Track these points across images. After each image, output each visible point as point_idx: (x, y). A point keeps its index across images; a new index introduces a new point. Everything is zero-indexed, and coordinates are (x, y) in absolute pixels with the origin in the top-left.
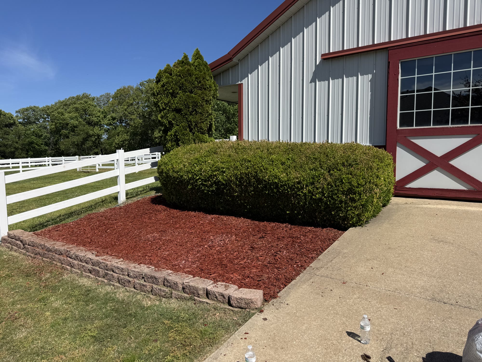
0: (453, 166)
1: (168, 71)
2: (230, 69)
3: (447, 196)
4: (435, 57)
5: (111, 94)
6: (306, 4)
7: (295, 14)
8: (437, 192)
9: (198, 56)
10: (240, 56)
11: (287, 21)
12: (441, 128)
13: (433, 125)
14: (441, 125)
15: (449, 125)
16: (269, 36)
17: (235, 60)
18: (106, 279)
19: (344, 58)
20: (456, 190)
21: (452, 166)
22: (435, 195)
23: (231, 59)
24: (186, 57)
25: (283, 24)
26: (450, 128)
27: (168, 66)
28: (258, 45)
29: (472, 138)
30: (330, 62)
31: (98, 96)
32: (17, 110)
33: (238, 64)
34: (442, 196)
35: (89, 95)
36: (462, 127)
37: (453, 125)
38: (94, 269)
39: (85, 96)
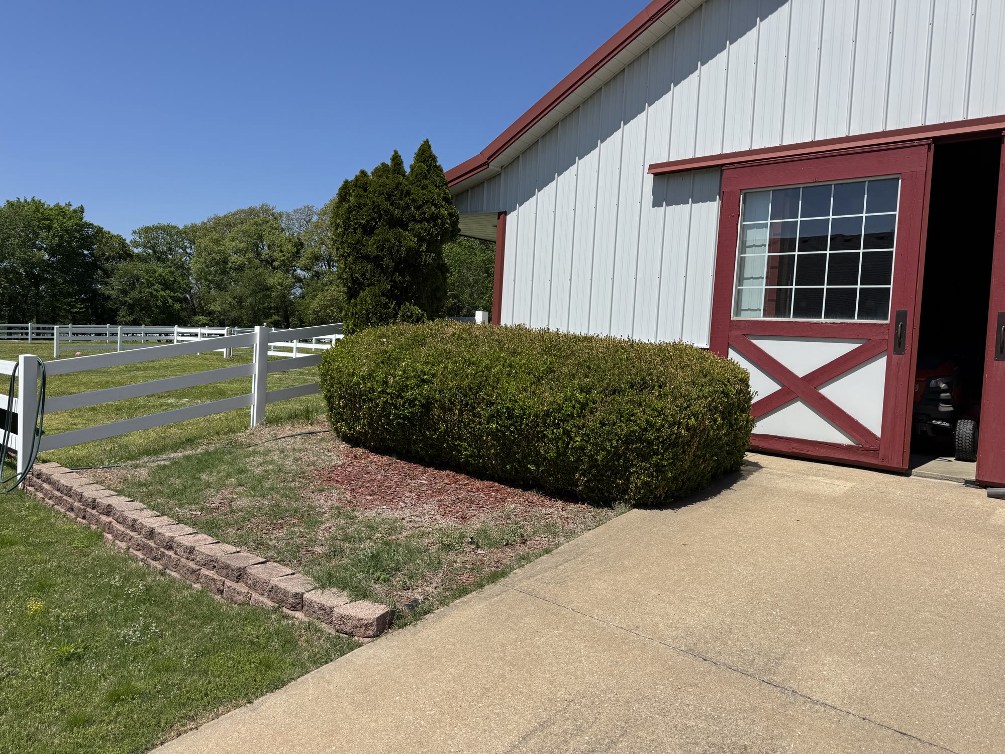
0: (824, 396)
1: (361, 183)
2: (486, 182)
3: (811, 453)
4: (803, 188)
5: (315, 208)
6: (629, 65)
7: (607, 84)
8: (794, 445)
9: (425, 155)
10: (502, 158)
11: (591, 97)
12: (805, 322)
13: (794, 317)
14: (808, 318)
15: (821, 318)
16: (558, 124)
17: (494, 166)
18: (161, 565)
19: (692, 174)
20: (826, 443)
21: (823, 398)
22: (790, 451)
23: (486, 164)
24: (396, 159)
25: (585, 102)
26: (822, 323)
27: (363, 173)
28: (538, 140)
29: (860, 345)
30: (666, 180)
31: (291, 211)
32: (136, 228)
33: (500, 174)
34: (802, 452)
35: (273, 208)
36: (841, 323)
37: (828, 318)
38: (145, 544)
39: (266, 210)
